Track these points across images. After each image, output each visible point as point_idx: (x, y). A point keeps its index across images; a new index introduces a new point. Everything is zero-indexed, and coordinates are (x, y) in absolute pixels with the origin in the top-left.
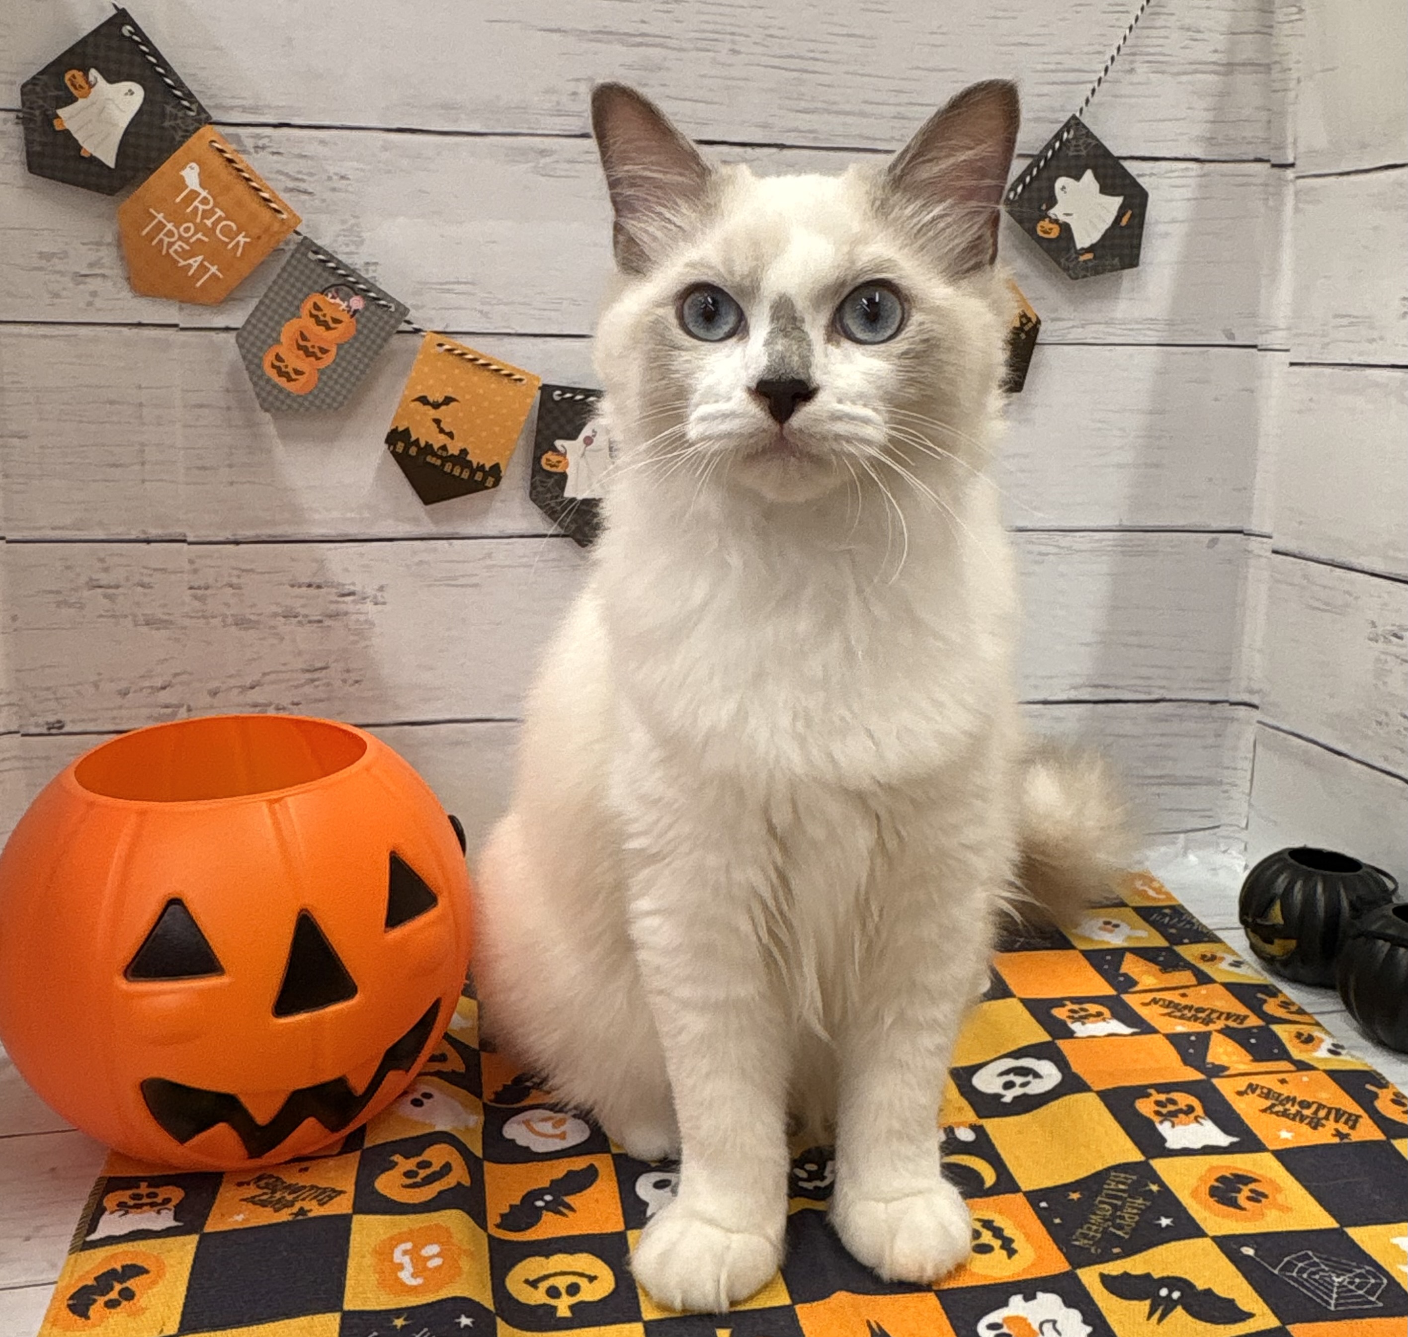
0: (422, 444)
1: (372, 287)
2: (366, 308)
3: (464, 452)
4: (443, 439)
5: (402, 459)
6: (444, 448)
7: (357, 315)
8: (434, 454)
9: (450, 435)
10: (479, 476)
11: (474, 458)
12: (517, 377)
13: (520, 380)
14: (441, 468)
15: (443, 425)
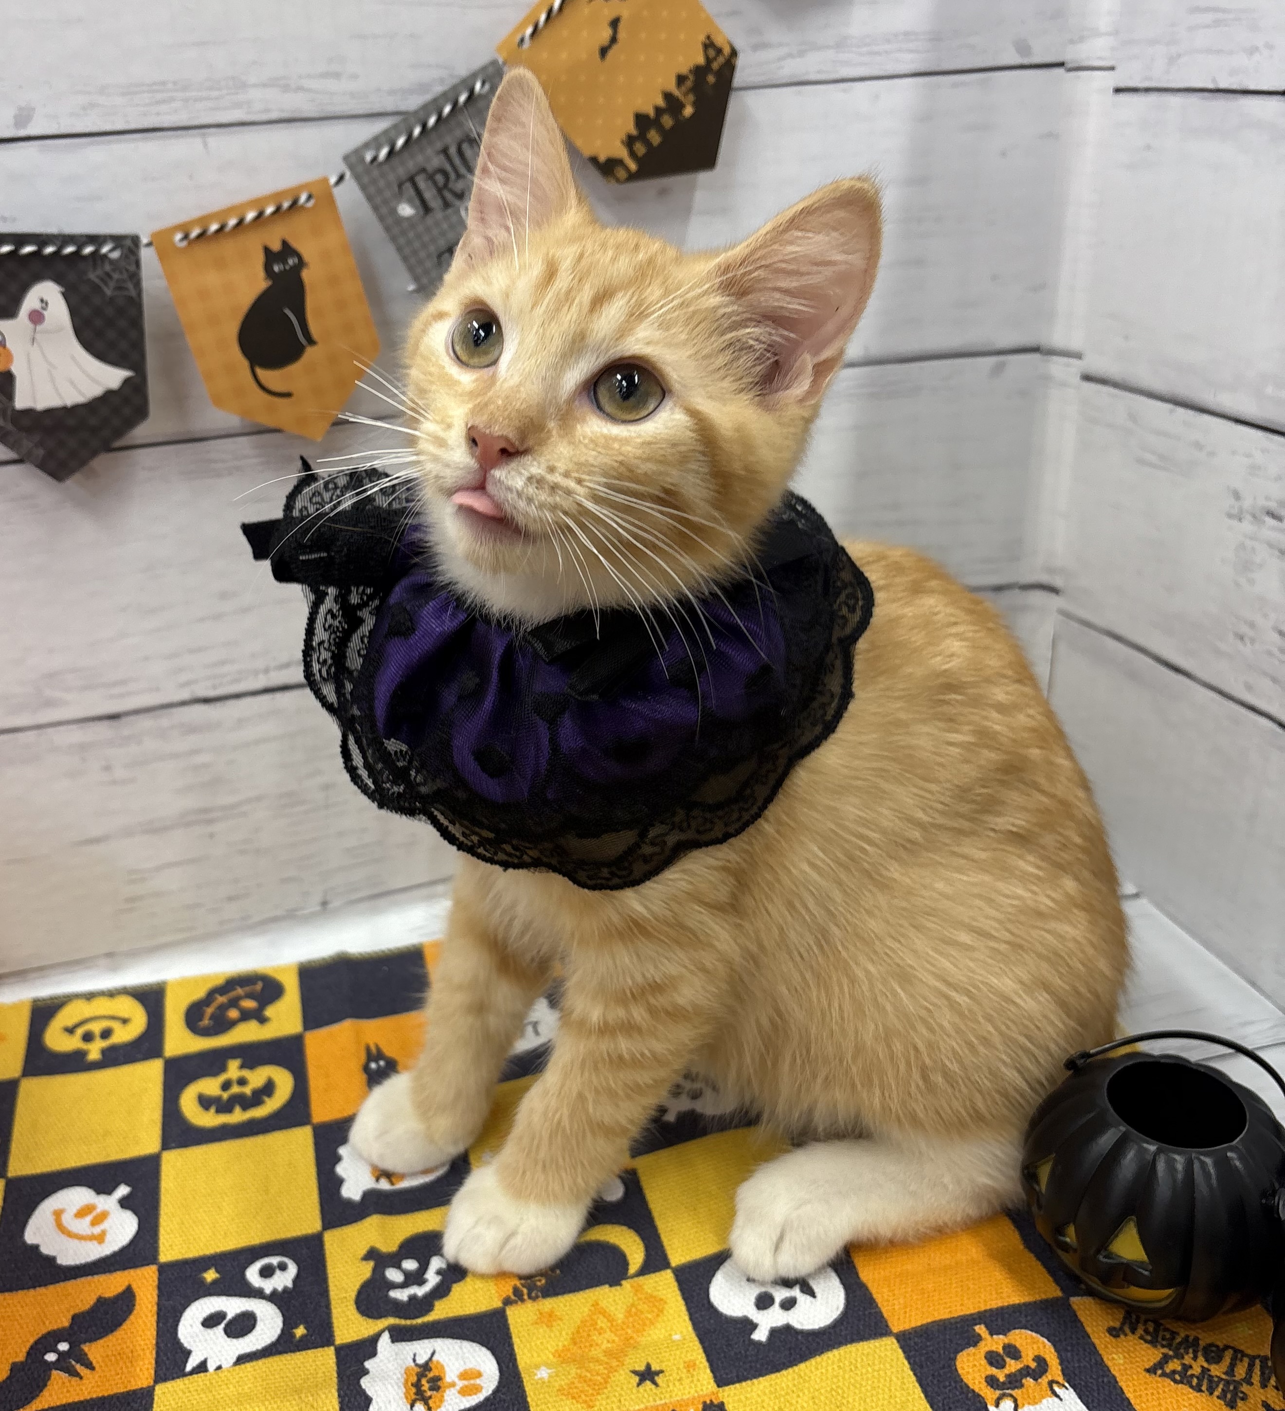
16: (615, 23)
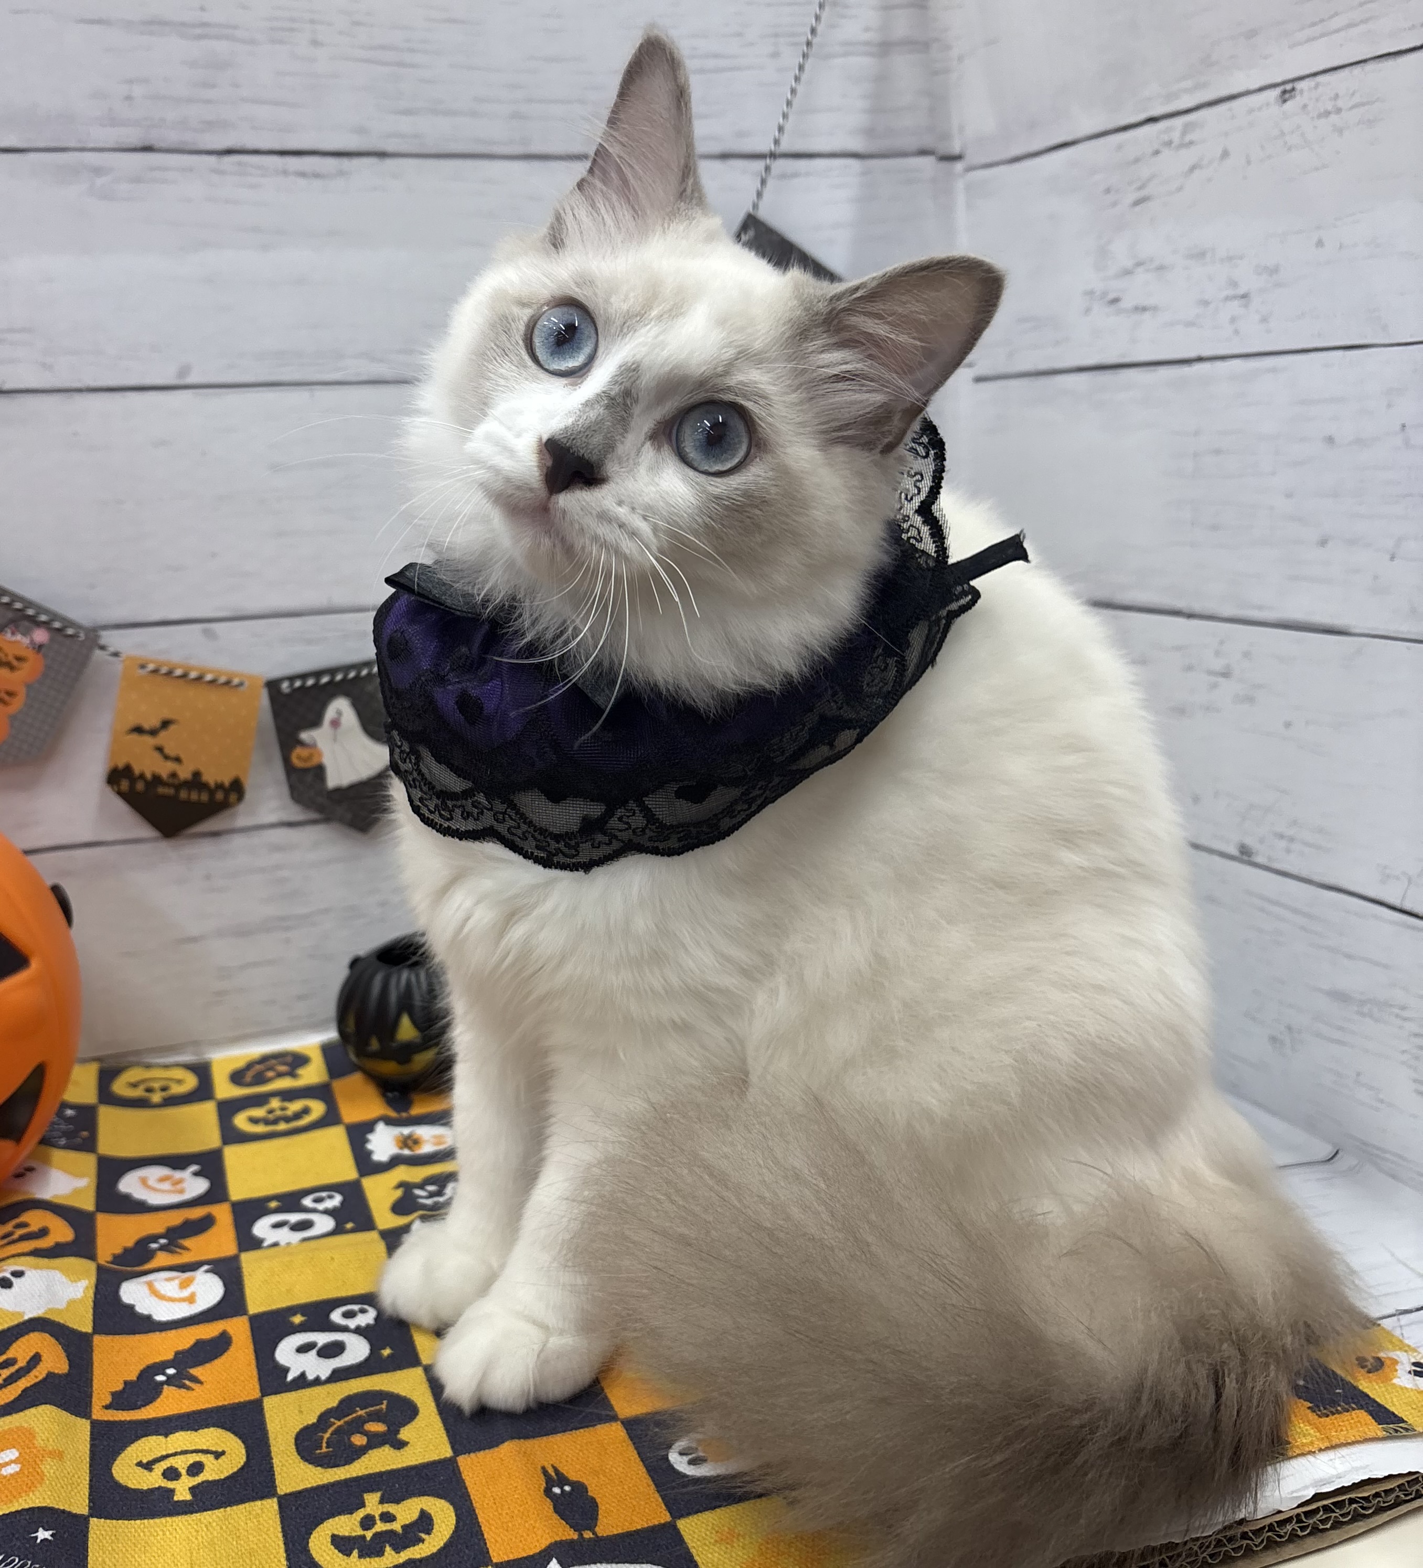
0: (148, 776)
1: (55, 616)
2: (52, 640)
3: (197, 774)
4: (170, 766)
5: (130, 798)
6: (174, 775)
7: (43, 650)
8: (164, 784)
9: (178, 760)
10: (220, 796)
11: (210, 777)
12: (236, 681)
13: (241, 684)
14: (175, 798)
15: (167, 751)
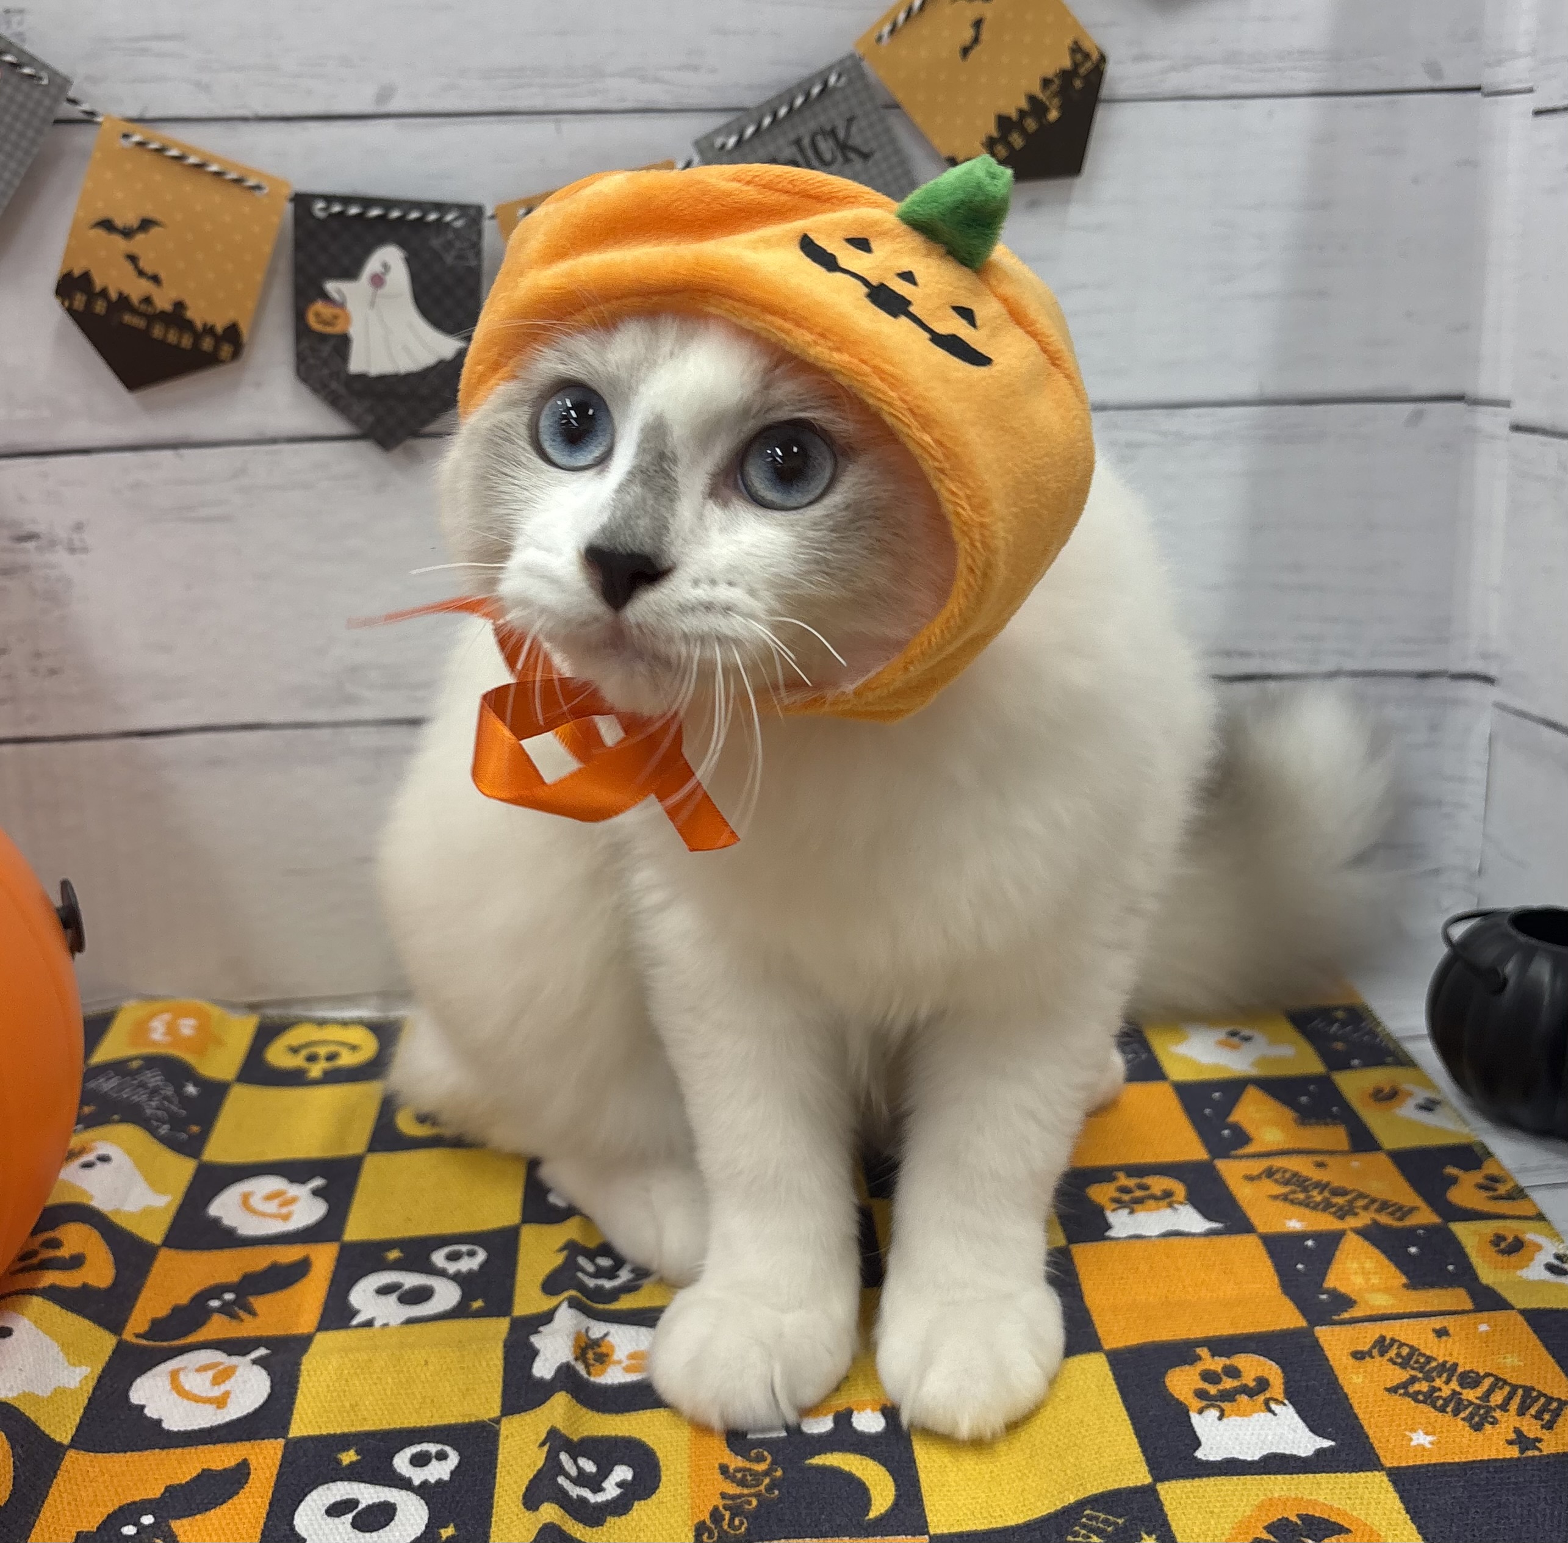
0: (114, 296)
3: (179, 306)
5: (84, 320)
6: (147, 300)
8: (134, 311)
9: (155, 279)
10: (207, 344)
11: (198, 313)
12: (251, 182)
13: (257, 187)
14: (146, 333)
15: (142, 264)
16: (978, 24)
